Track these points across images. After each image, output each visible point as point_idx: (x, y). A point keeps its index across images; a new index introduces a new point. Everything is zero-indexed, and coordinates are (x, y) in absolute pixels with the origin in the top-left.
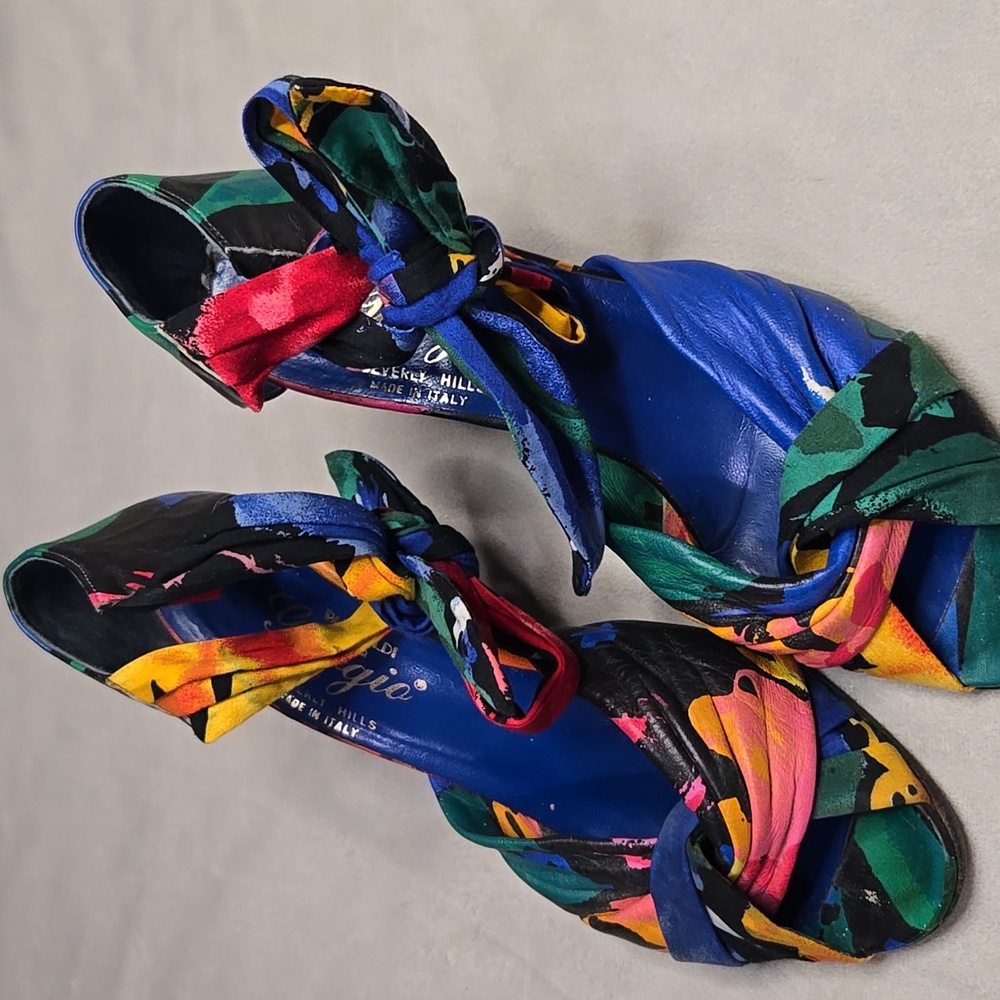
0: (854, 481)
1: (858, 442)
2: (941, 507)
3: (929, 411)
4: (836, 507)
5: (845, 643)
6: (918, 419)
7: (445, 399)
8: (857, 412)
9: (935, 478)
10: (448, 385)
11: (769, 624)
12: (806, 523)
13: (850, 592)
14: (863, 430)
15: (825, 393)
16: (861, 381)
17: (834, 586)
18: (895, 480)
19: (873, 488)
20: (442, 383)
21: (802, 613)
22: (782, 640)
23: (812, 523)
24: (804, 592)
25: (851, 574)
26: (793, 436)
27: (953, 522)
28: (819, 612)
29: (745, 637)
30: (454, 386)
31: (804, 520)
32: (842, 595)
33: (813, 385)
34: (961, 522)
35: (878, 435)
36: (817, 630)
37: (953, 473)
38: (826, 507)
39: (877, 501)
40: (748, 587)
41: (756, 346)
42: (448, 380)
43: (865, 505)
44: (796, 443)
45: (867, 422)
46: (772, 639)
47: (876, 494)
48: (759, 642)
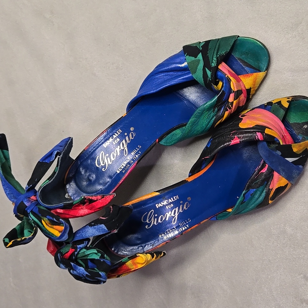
0: (207, 64)
1: (199, 60)
2: (223, 52)
3: (201, 46)
4: (211, 71)
5: (242, 88)
6: (201, 48)
7: (137, 156)
8: (193, 58)
9: (216, 50)
10: (134, 153)
11: (229, 101)
12: (210, 79)
13: (231, 78)
14: (197, 58)
15: (185, 64)
16: (187, 56)
17: (229, 81)
18: (212, 57)
19: (211, 62)
20: (133, 155)
21: (230, 91)
22: (234, 101)
23: (211, 78)
24: (226, 86)
25: (228, 76)
26: (191, 75)
27: (227, 52)
28: (232, 87)
29: (229, 109)
30: (135, 152)
31: (209, 79)
32: (231, 80)
33: (183, 65)
34: (228, 51)
35: (200, 56)
36: (236, 90)
37: (217, 46)
38: (209, 73)
39: (214, 62)
41: (167, 75)
42: (133, 153)
43: (214, 65)
44: (192, 74)
47: (212, 62)
48: (232, 106)
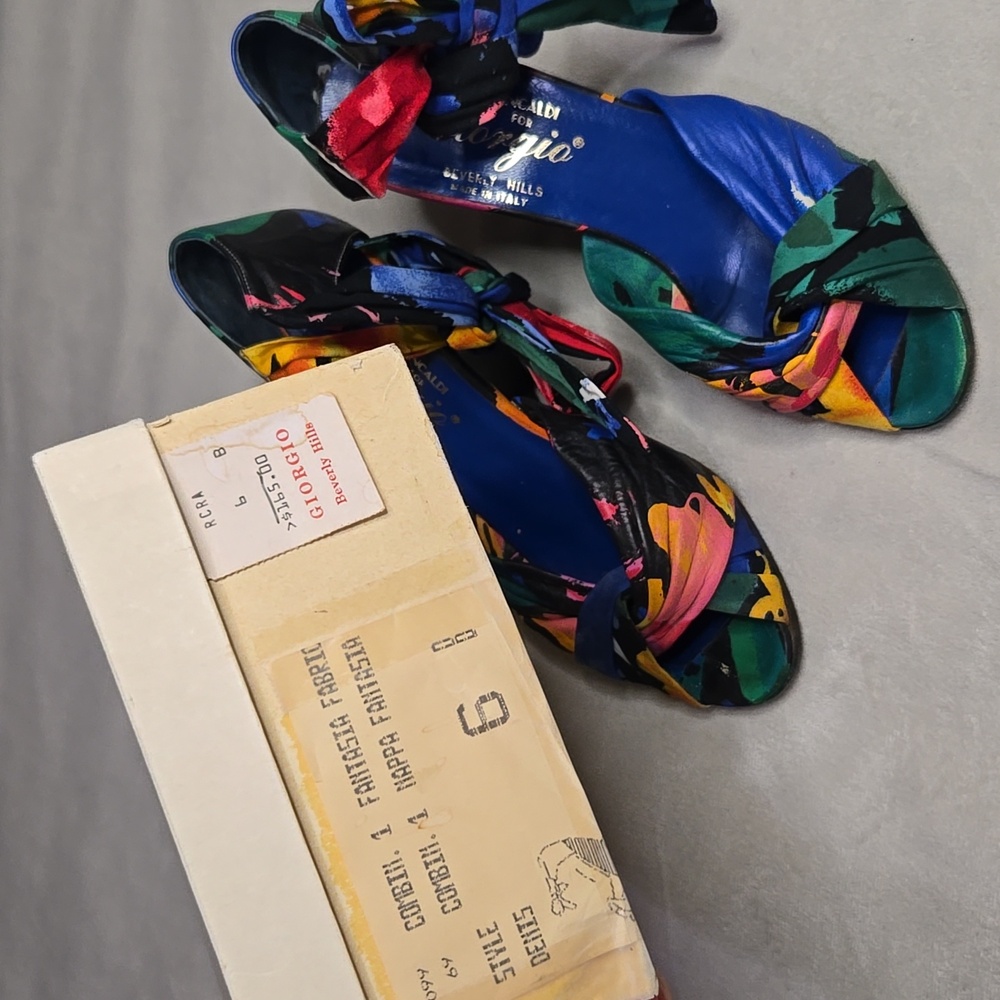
0: (824, 269)
1: (829, 240)
2: (886, 292)
3: (882, 219)
4: (808, 289)
5: (807, 390)
6: (875, 224)
7: (511, 199)
8: (830, 217)
9: (882, 271)
10: (514, 189)
11: (752, 375)
12: (787, 300)
13: (813, 351)
14: (834, 231)
15: (808, 202)
16: (835, 194)
17: (802, 346)
18: (854, 270)
19: (837, 275)
20: (509, 187)
21: (777, 366)
22: (760, 386)
23: (791, 300)
24: (780, 348)
25: (815, 338)
26: (783, 232)
27: (893, 304)
28: (790, 365)
29: (734, 385)
30: (518, 190)
31: (785, 297)
32: (807, 352)
33: (798, 195)
34: (899, 304)
35: (845, 235)
36: (787, 378)
37: (895, 268)
38: (802, 287)
39: (839, 285)
40: (740, 344)
41: (759, 162)
42: (514, 185)
43: (831, 287)
44: (785, 238)
45: (838, 225)
46: (754, 386)
47: (839, 280)
48: (745, 389)
